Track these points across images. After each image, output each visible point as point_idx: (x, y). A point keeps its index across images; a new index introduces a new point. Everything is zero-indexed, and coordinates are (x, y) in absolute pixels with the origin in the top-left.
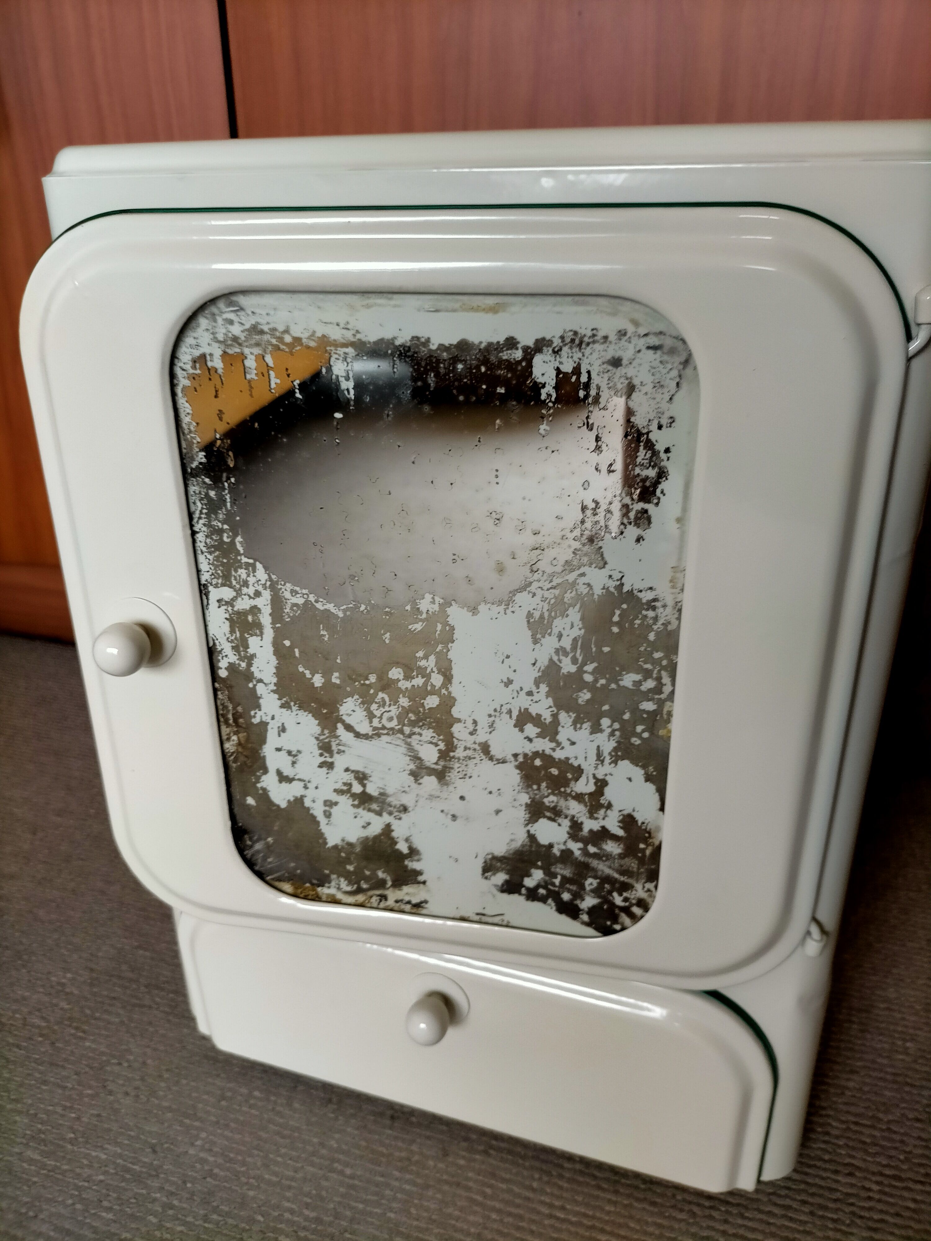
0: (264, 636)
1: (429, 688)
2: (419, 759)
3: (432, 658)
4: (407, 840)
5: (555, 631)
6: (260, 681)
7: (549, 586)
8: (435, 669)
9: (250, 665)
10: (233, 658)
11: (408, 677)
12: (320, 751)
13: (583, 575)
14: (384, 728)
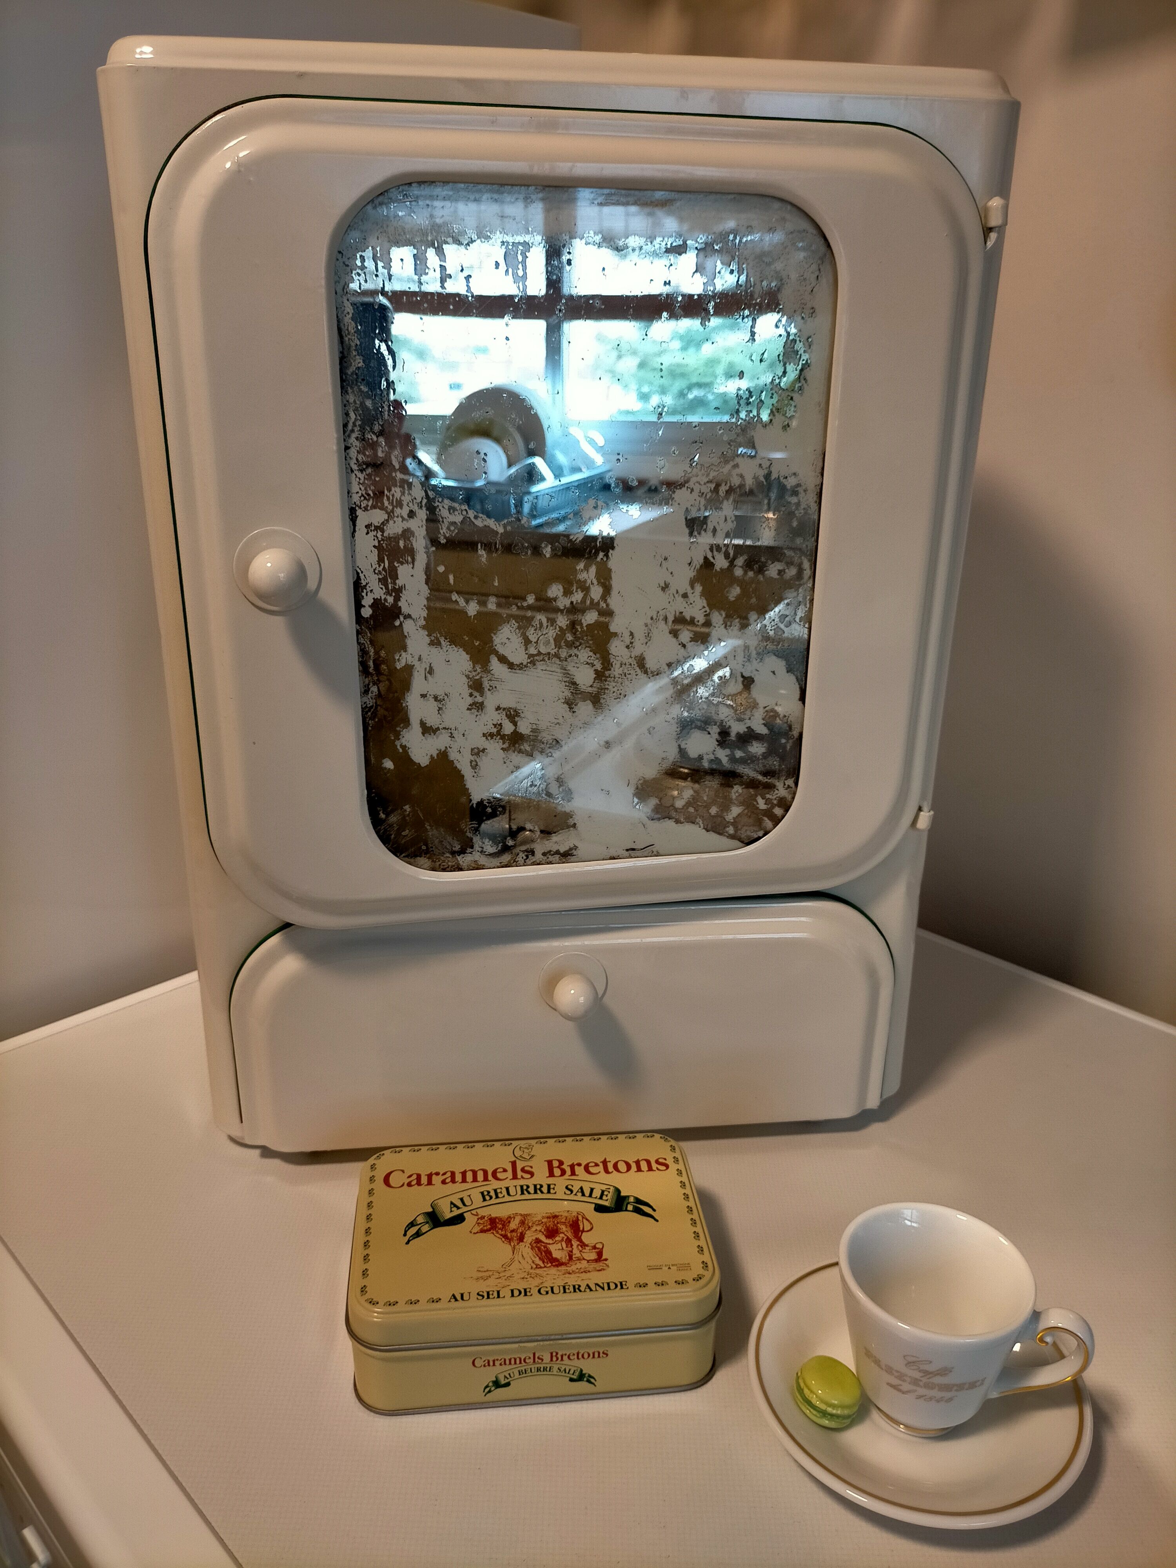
0: (416, 563)
1: (588, 602)
2: (574, 683)
3: (593, 570)
5: (710, 526)
6: (408, 616)
7: (706, 480)
8: (595, 582)
9: (397, 599)
10: (378, 592)
12: (470, 691)
13: (736, 466)
14: (539, 653)
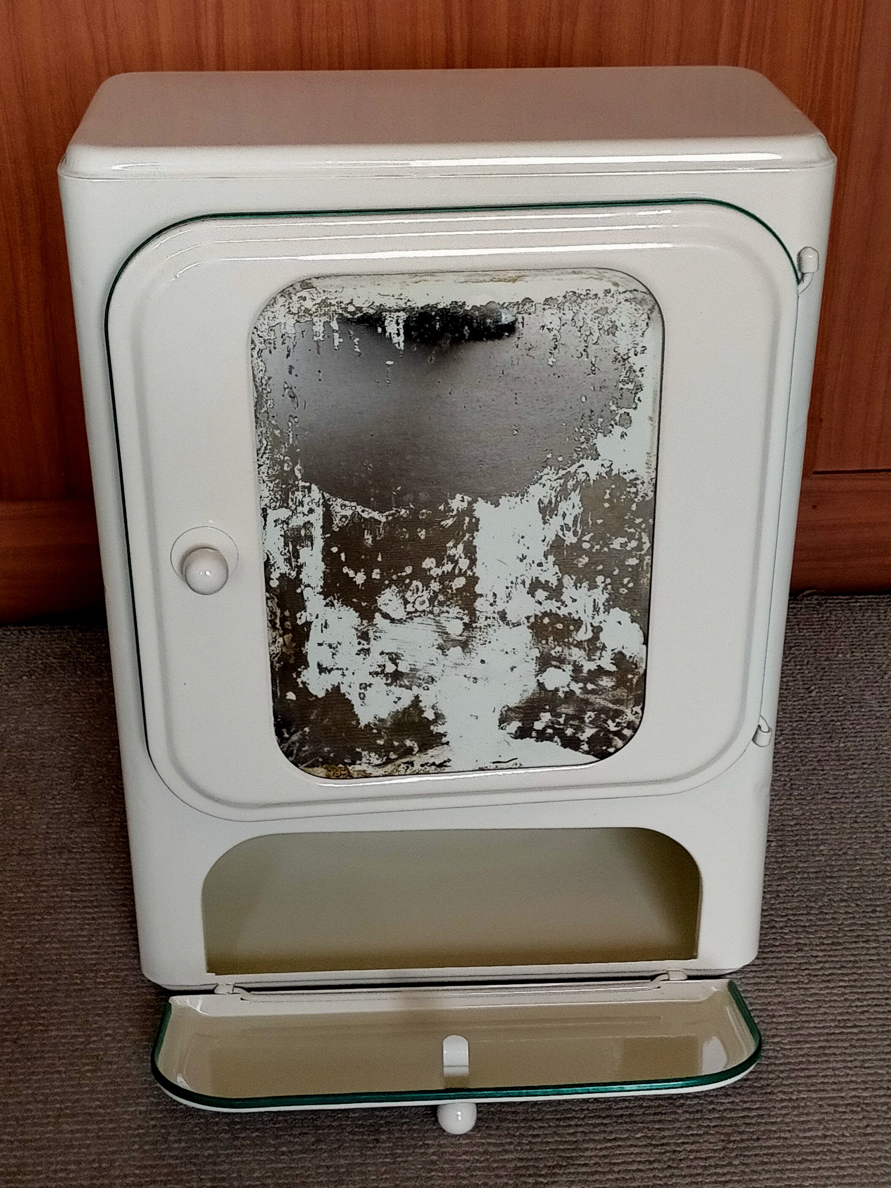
0: (314, 546)
1: (457, 571)
2: (447, 633)
3: (461, 547)
4: (433, 707)
5: (560, 512)
6: (309, 586)
7: (557, 477)
8: (463, 556)
9: (299, 573)
10: (284, 568)
11: (439, 565)
12: (359, 640)
13: (582, 466)
14: (416, 611)
